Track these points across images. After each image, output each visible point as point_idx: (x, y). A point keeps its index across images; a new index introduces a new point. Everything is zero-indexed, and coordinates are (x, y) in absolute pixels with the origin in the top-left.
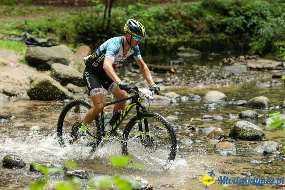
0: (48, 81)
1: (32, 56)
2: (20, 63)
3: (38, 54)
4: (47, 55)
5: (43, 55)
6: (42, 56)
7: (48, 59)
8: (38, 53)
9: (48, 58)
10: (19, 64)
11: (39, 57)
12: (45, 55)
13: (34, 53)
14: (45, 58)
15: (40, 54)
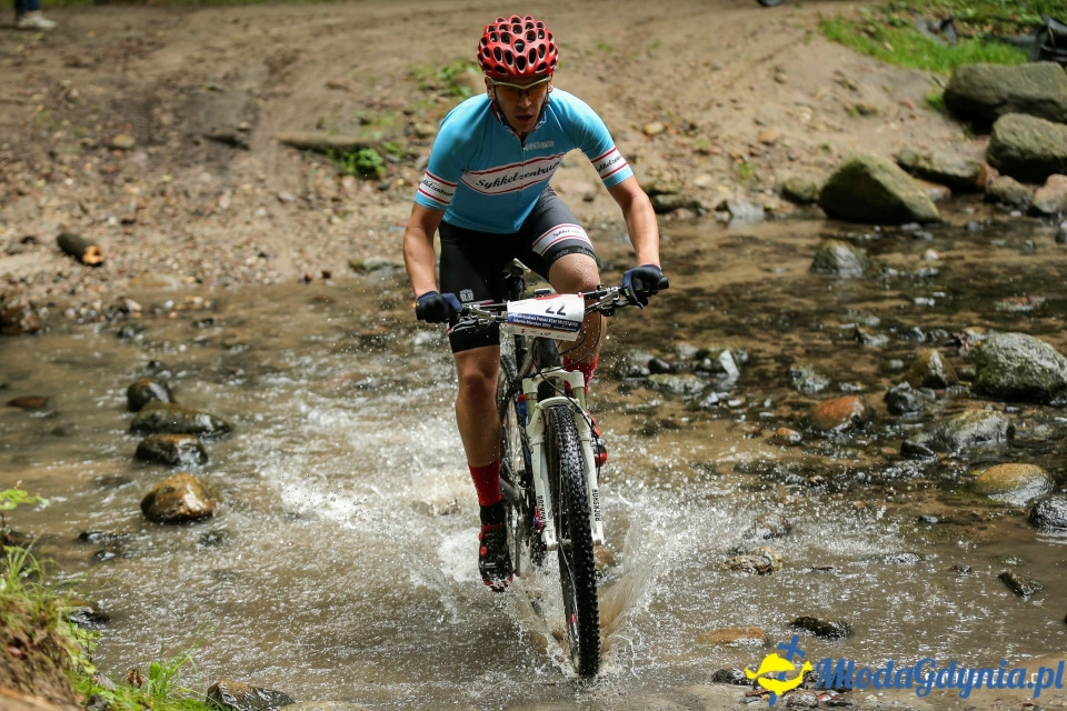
0: (863, 166)
1: (958, 91)
2: (924, 108)
3: (972, 84)
4: (998, 88)
5: (986, 88)
6: (981, 92)
7: (997, 101)
8: (975, 82)
9: (999, 98)
10: (918, 111)
11: (973, 93)
12: (993, 88)
13: (963, 83)
14: (991, 97)
15: (978, 84)
